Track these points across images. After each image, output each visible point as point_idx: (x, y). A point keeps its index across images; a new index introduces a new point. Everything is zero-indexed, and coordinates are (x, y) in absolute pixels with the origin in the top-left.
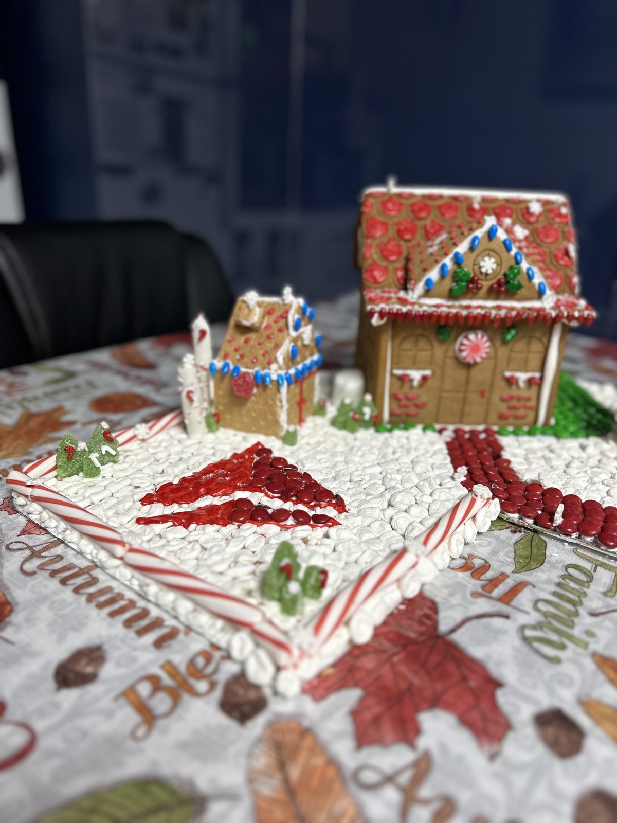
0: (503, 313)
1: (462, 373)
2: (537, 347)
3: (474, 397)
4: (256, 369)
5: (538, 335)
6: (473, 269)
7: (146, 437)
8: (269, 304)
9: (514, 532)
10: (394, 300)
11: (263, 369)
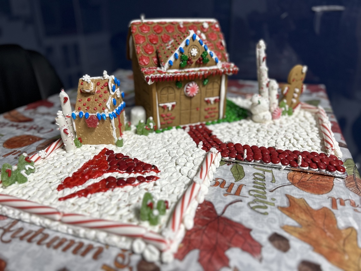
0: (203, 73)
1: (188, 101)
2: (216, 86)
3: (194, 111)
4: (97, 113)
5: (216, 80)
6: (188, 54)
7: (45, 156)
8: (96, 80)
9: (228, 165)
10: (156, 72)
11: (101, 113)
